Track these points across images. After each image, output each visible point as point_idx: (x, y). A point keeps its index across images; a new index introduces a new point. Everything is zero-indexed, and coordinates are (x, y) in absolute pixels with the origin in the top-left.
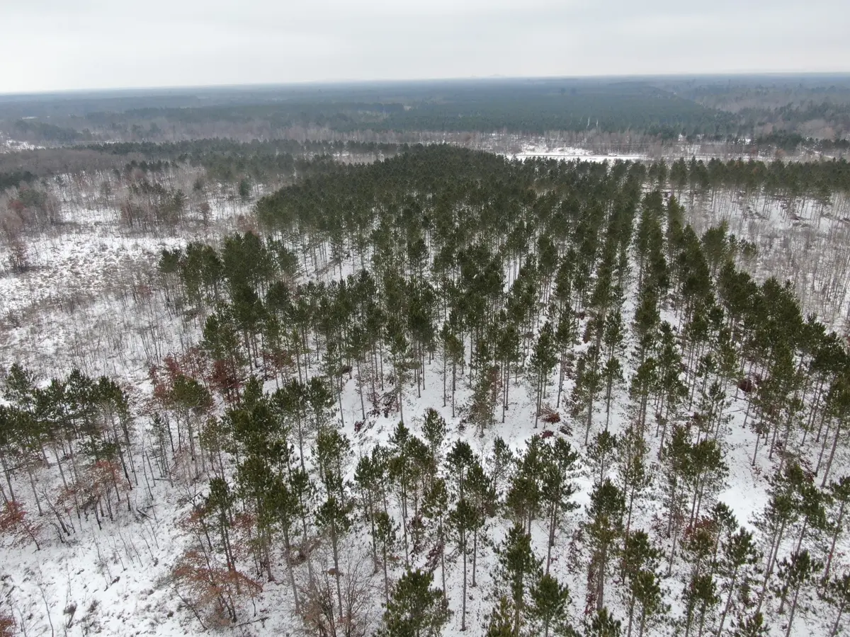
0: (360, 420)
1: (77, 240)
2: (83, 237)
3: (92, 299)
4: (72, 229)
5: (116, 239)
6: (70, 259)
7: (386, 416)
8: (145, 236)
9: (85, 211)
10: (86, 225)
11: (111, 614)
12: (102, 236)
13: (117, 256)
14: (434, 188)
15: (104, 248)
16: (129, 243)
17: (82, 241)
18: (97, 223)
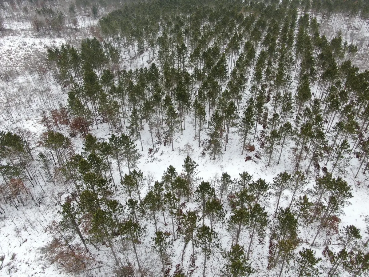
0: (151, 147)
1: (11, 39)
2: (15, 38)
3: (18, 74)
4: (9, 33)
5: (31, 39)
6: (8, 50)
7: (165, 145)
8: (45, 37)
9: (16, 23)
10: (17, 31)
11: (22, 261)
12: (24, 37)
13: (31, 48)
14: (190, 12)
15: (25, 44)
16: (37, 41)
17: (14, 40)
18: (22, 30)
